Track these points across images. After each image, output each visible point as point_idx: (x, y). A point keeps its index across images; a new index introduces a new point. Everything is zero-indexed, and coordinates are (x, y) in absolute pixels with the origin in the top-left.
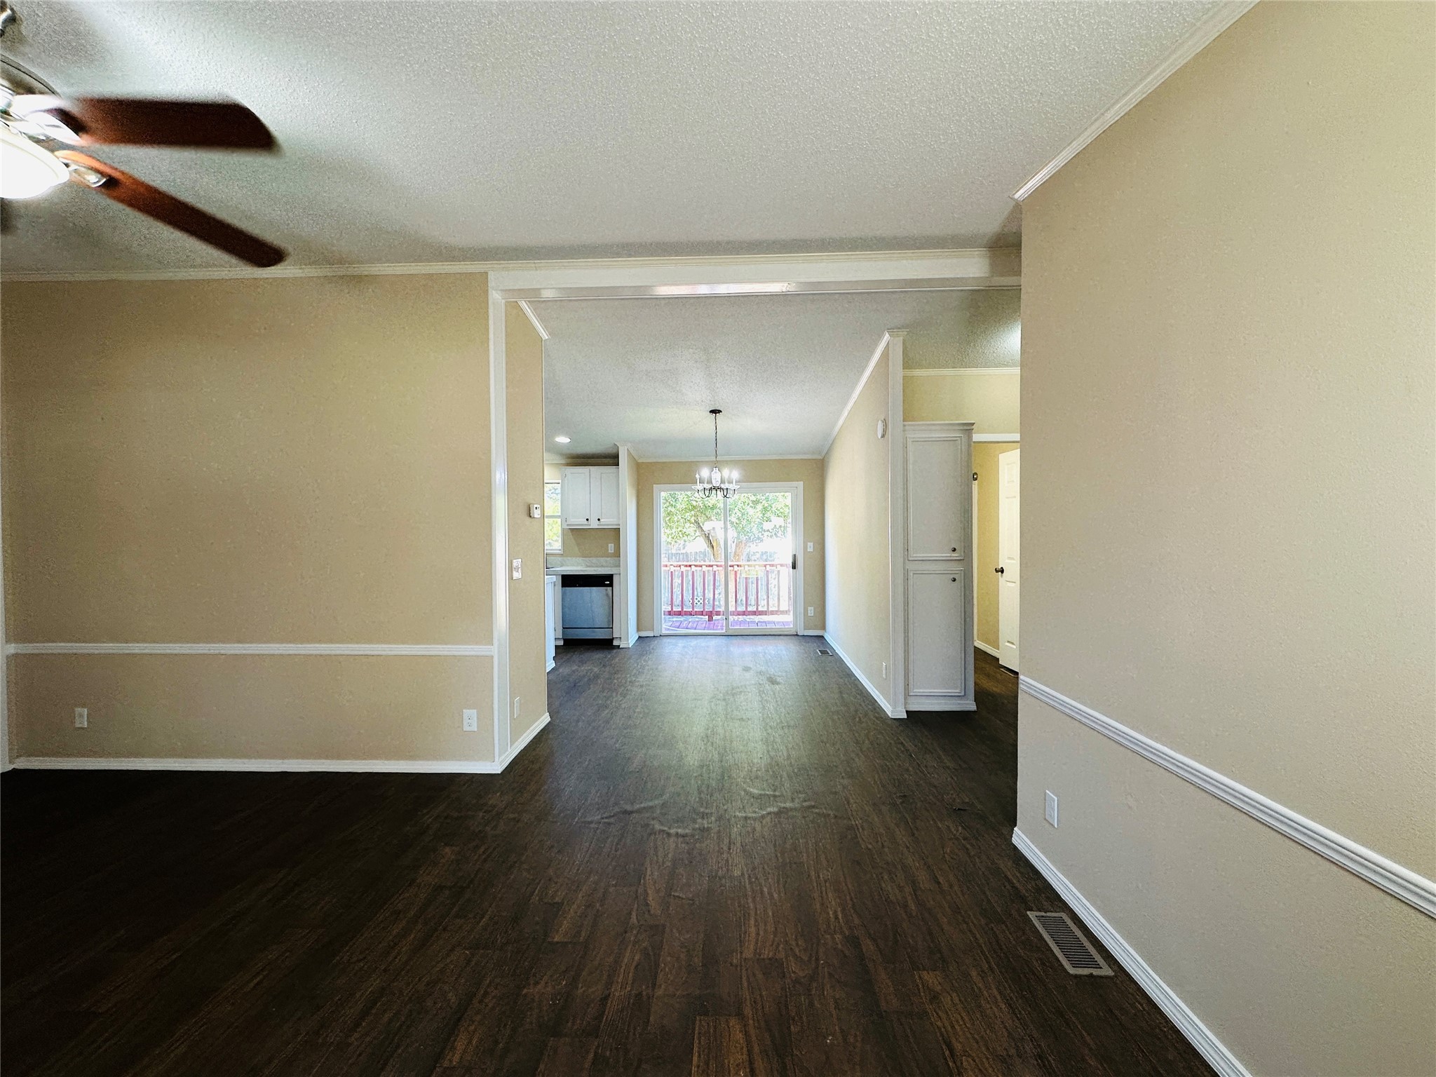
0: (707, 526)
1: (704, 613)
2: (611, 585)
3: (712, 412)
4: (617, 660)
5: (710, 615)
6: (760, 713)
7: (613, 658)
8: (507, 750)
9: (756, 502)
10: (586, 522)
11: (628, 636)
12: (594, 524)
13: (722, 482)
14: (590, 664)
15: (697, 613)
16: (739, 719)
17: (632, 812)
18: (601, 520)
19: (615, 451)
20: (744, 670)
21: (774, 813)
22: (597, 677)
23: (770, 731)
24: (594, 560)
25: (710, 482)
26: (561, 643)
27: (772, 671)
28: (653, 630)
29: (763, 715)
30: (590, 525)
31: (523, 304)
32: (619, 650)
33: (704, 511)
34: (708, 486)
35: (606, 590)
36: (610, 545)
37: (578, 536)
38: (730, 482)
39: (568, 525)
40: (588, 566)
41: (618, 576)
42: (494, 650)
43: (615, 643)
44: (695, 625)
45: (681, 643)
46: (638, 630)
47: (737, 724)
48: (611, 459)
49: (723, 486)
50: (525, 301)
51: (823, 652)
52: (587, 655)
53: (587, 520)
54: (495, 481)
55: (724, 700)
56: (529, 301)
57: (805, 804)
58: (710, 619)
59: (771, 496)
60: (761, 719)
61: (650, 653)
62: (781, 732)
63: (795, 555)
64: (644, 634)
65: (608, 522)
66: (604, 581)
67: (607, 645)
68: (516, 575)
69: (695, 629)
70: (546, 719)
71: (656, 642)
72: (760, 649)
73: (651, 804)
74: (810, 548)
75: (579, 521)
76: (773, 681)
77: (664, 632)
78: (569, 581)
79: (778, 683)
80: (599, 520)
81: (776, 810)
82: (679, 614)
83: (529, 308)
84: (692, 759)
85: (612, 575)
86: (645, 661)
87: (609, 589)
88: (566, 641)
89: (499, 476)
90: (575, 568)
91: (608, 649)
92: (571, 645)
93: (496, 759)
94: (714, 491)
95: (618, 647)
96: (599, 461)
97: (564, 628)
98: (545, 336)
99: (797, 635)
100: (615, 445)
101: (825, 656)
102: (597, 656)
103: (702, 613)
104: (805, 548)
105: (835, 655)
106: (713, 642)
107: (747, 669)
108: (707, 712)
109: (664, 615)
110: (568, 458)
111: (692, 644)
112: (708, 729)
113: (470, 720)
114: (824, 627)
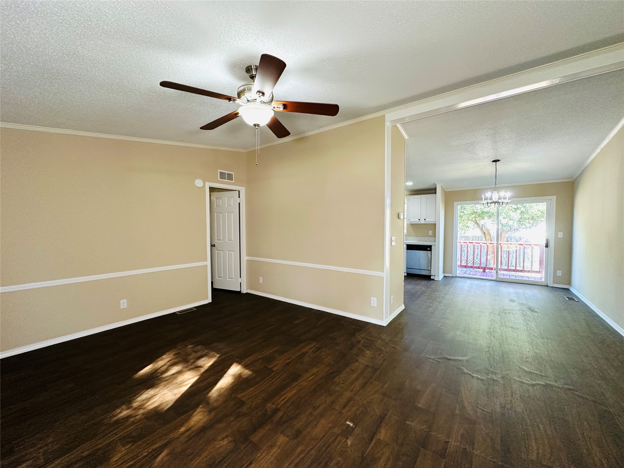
0: (482, 222)
1: (480, 268)
2: (431, 250)
3: (494, 161)
4: (434, 286)
5: (484, 269)
6: (525, 326)
7: (432, 284)
8: (388, 317)
9: (516, 209)
10: (419, 221)
11: (439, 275)
12: (422, 222)
13: (500, 198)
14: (420, 286)
15: (476, 268)
16: (511, 327)
17: (450, 360)
18: (426, 220)
19: (434, 187)
20: (510, 301)
21: (542, 385)
22: (424, 292)
23: (533, 338)
24: (422, 238)
25: (491, 199)
26: (406, 275)
27: (531, 305)
28: (452, 274)
29: (527, 328)
30: (420, 222)
31: (398, 125)
32: (434, 281)
33: (482, 215)
34: (489, 201)
35: (427, 252)
36: (430, 231)
37: (415, 227)
38: (505, 198)
39: (410, 222)
40: (419, 241)
41: (435, 246)
42: (384, 275)
43: (432, 277)
44: (475, 273)
45: (469, 282)
46: (444, 272)
47: (510, 329)
48: (432, 191)
49: (500, 201)
50: (399, 124)
51: (570, 299)
52: (418, 282)
53: (419, 220)
54: (386, 204)
55: (499, 315)
56: (401, 124)
57: (566, 386)
58: (484, 271)
59: (528, 205)
60: (526, 330)
61: (451, 285)
62: (542, 340)
63: (548, 239)
64: (446, 275)
65: (430, 220)
66: (427, 248)
67: (428, 278)
68: (394, 244)
69: (475, 275)
70: (402, 307)
71: (454, 280)
72: (520, 291)
73: (460, 358)
74: (561, 235)
75: (415, 220)
76: (531, 310)
77: (458, 275)
78: (410, 247)
79: (536, 312)
80: (425, 219)
81: (543, 383)
82: (465, 267)
83: (401, 127)
84: (483, 341)
85: (431, 246)
86: (448, 288)
87: (429, 252)
88: (407, 274)
89: (388, 201)
90: (411, 242)
91: (428, 280)
92: (410, 276)
93: (384, 320)
94: (494, 204)
95: (434, 280)
96: (425, 192)
97: (407, 268)
98: (406, 137)
99: (547, 286)
100: (435, 183)
101: (571, 302)
102: (423, 283)
103: (479, 268)
104: (556, 235)
105: (579, 301)
106: (488, 284)
107: (512, 301)
108: (489, 320)
109: (458, 267)
110: (411, 191)
111: (475, 283)
112: (490, 328)
113: (374, 301)
114: (570, 283)
